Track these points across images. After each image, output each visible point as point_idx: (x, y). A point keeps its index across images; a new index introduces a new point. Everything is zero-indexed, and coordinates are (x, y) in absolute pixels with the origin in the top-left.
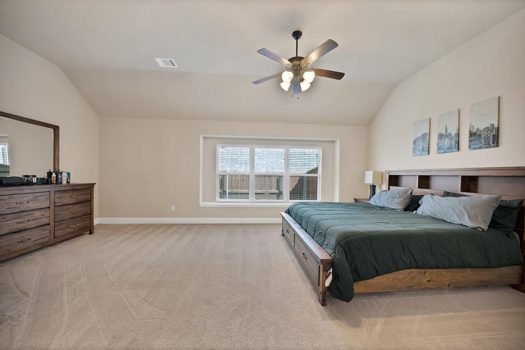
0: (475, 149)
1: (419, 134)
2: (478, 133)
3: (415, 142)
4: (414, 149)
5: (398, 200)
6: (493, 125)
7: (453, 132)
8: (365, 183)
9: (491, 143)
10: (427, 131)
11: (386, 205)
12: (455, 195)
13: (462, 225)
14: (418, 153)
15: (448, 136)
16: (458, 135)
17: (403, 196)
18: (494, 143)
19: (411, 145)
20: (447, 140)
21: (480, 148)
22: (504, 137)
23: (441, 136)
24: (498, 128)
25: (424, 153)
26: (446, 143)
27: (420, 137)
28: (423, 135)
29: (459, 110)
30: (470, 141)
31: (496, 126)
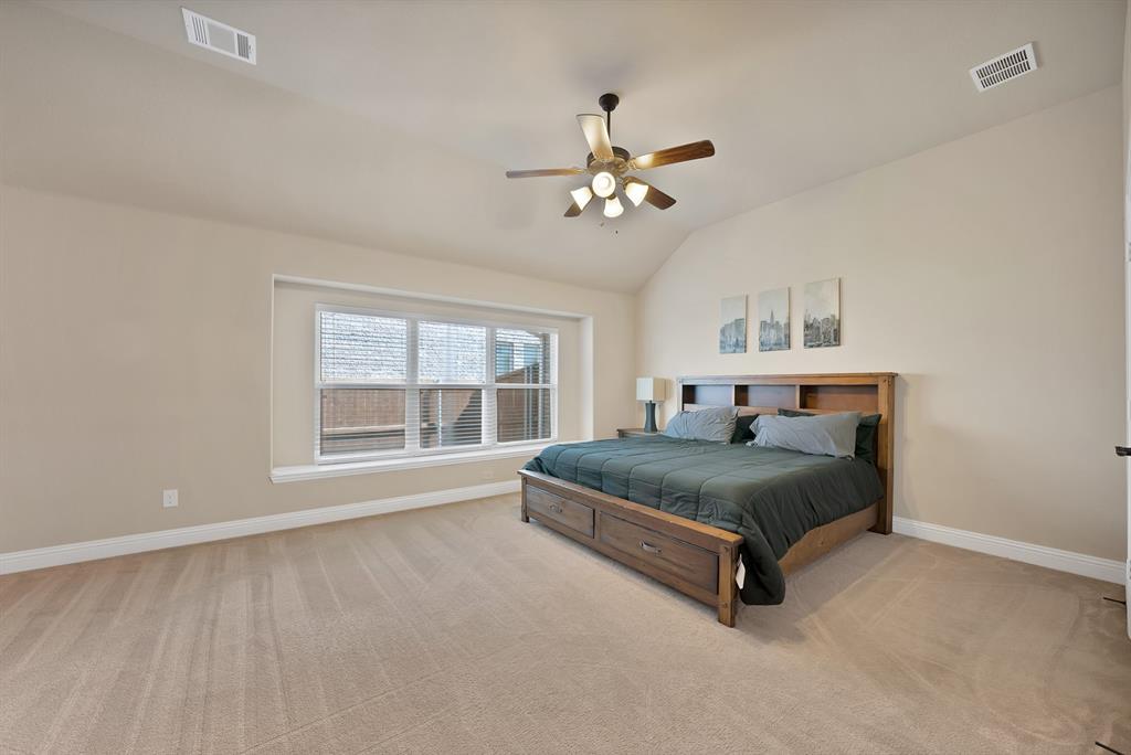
0: (812, 346)
1: (731, 320)
2: (815, 325)
3: (723, 332)
4: (721, 342)
5: (720, 427)
6: (833, 316)
7: (783, 322)
8: (638, 398)
9: (832, 340)
10: (743, 316)
11: (699, 436)
12: (795, 414)
13: (827, 455)
14: (728, 349)
15: (776, 326)
16: (788, 325)
17: (726, 419)
18: (835, 340)
19: (718, 337)
20: (773, 332)
21: (819, 346)
22: (847, 333)
23: (764, 325)
24: (839, 321)
25: (738, 350)
26: (773, 336)
27: (731, 324)
28: (736, 320)
29: (789, 289)
30: (806, 335)
31: (837, 318)
